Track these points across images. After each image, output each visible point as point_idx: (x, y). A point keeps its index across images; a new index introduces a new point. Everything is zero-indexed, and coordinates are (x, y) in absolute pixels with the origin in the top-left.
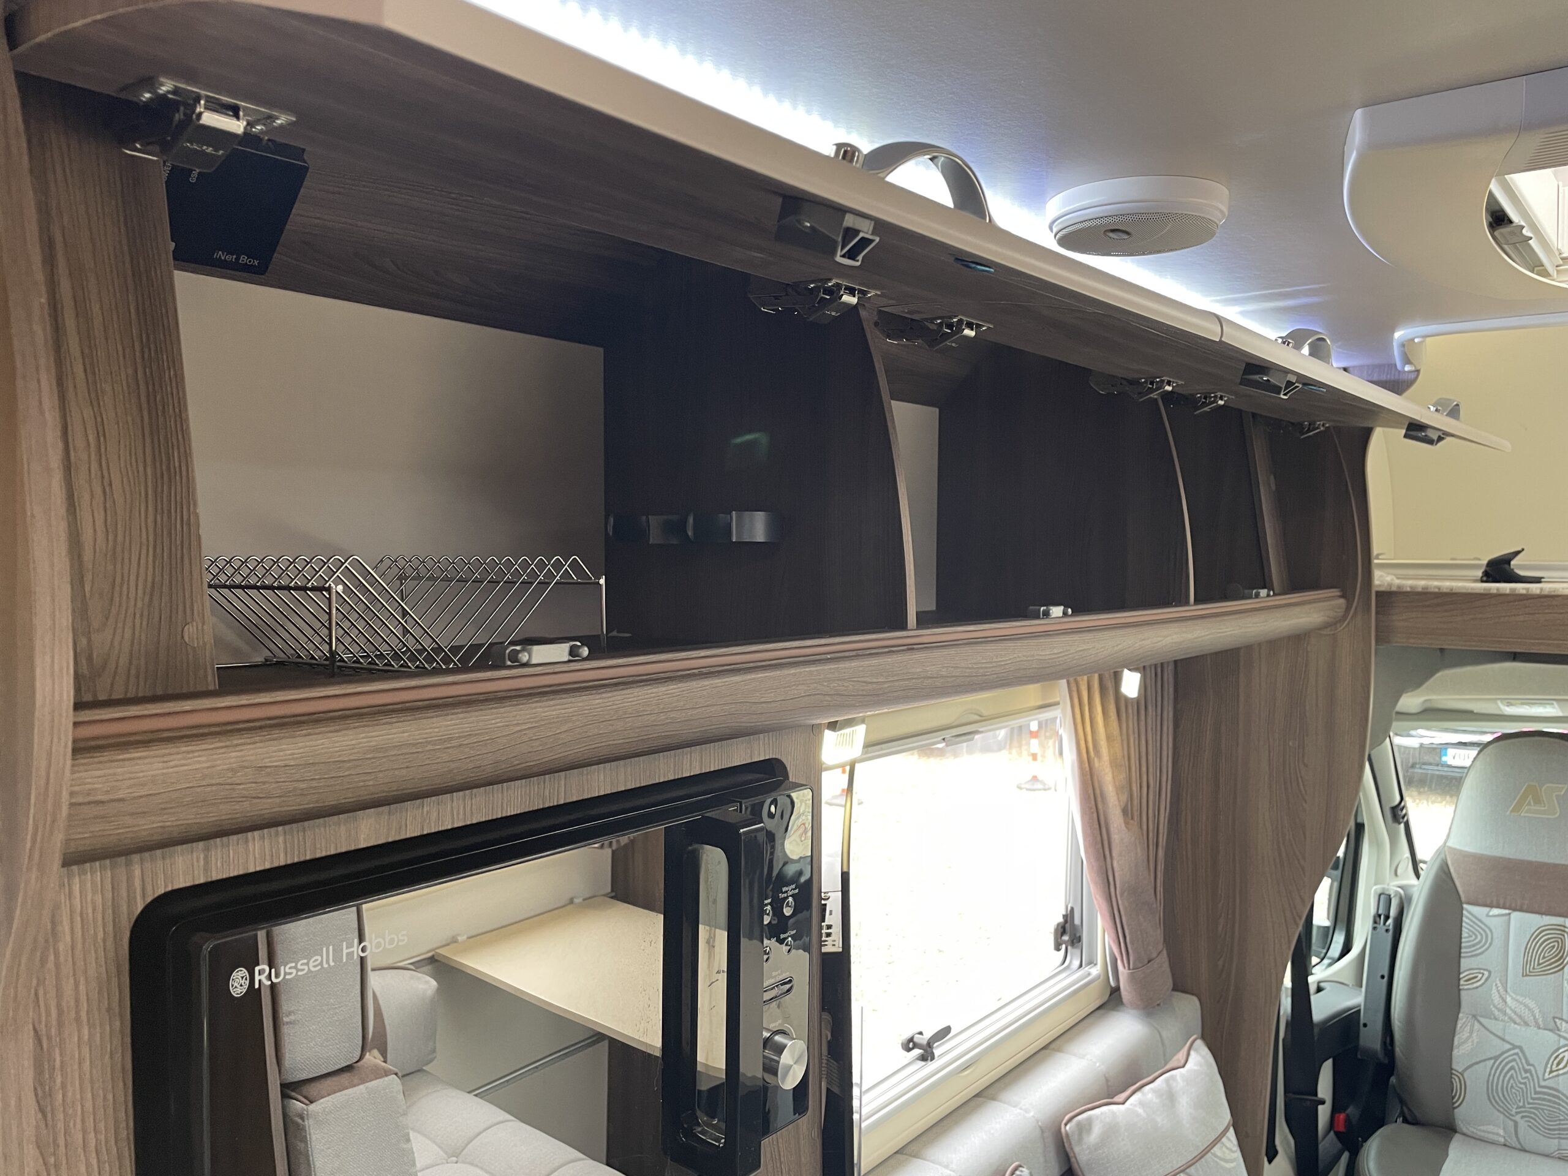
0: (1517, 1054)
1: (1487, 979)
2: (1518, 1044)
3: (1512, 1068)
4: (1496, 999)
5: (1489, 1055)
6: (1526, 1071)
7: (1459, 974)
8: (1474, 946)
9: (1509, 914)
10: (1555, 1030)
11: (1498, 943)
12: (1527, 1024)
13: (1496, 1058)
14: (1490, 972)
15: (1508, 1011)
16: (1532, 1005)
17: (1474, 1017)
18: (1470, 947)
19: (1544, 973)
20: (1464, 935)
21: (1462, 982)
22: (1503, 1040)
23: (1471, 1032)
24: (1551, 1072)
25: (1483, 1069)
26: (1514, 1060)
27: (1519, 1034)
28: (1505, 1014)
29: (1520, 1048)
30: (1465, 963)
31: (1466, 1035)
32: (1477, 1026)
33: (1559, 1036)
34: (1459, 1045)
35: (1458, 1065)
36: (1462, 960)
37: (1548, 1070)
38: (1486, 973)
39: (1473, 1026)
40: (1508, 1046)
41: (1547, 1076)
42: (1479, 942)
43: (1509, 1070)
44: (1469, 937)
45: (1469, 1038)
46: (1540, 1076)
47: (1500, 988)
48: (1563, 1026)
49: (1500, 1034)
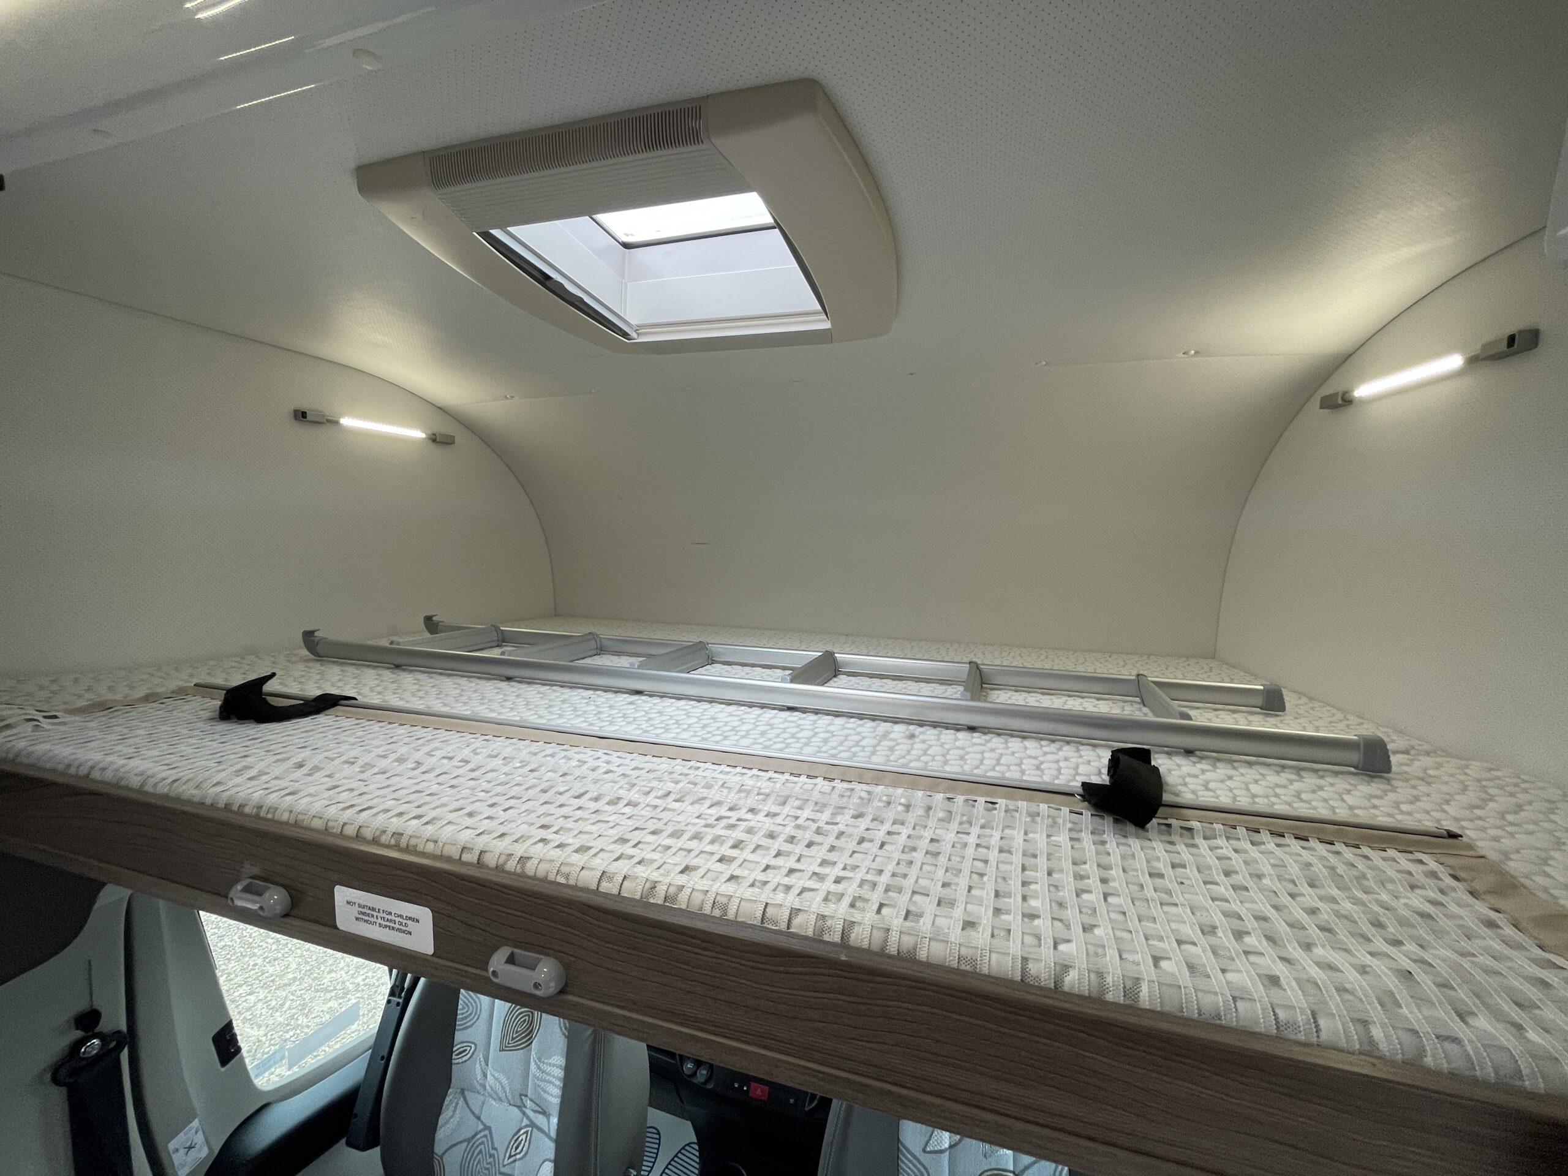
0: (486, 1136)
1: (473, 1054)
2: (488, 1123)
3: (481, 1151)
4: (479, 1074)
5: (465, 1136)
6: (491, 1156)
7: (453, 1047)
8: (466, 1019)
10: (521, 1107)
11: (483, 1016)
12: (500, 1100)
13: (468, 1140)
14: (476, 1045)
15: (487, 1087)
16: (504, 1081)
17: (461, 1091)
19: (515, 1048)
20: (460, 1007)
21: (454, 1057)
22: (479, 1118)
23: (455, 1110)
24: (510, 1156)
25: (458, 1153)
27: (492, 1113)
28: (484, 1087)
29: (489, 1128)
30: (459, 1036)
31: (450, 1112)
32: (460, 1101)
33: (524, 1113)
34: (443, 1126)
35: (439, 1149)
36: (456, 1035)
37: (508, 1155)
38: (473, 1046)
39: (457, 1104)
40: (480, 1126)
41: (506, 1162)
42: (471, 1014)
43: (478, 1154)
44: (464, 1008)
45: (452, 1117)
46: (501, 1162)
47: (483, 1064)
48: (528, 1103)
49: (477, 1112)
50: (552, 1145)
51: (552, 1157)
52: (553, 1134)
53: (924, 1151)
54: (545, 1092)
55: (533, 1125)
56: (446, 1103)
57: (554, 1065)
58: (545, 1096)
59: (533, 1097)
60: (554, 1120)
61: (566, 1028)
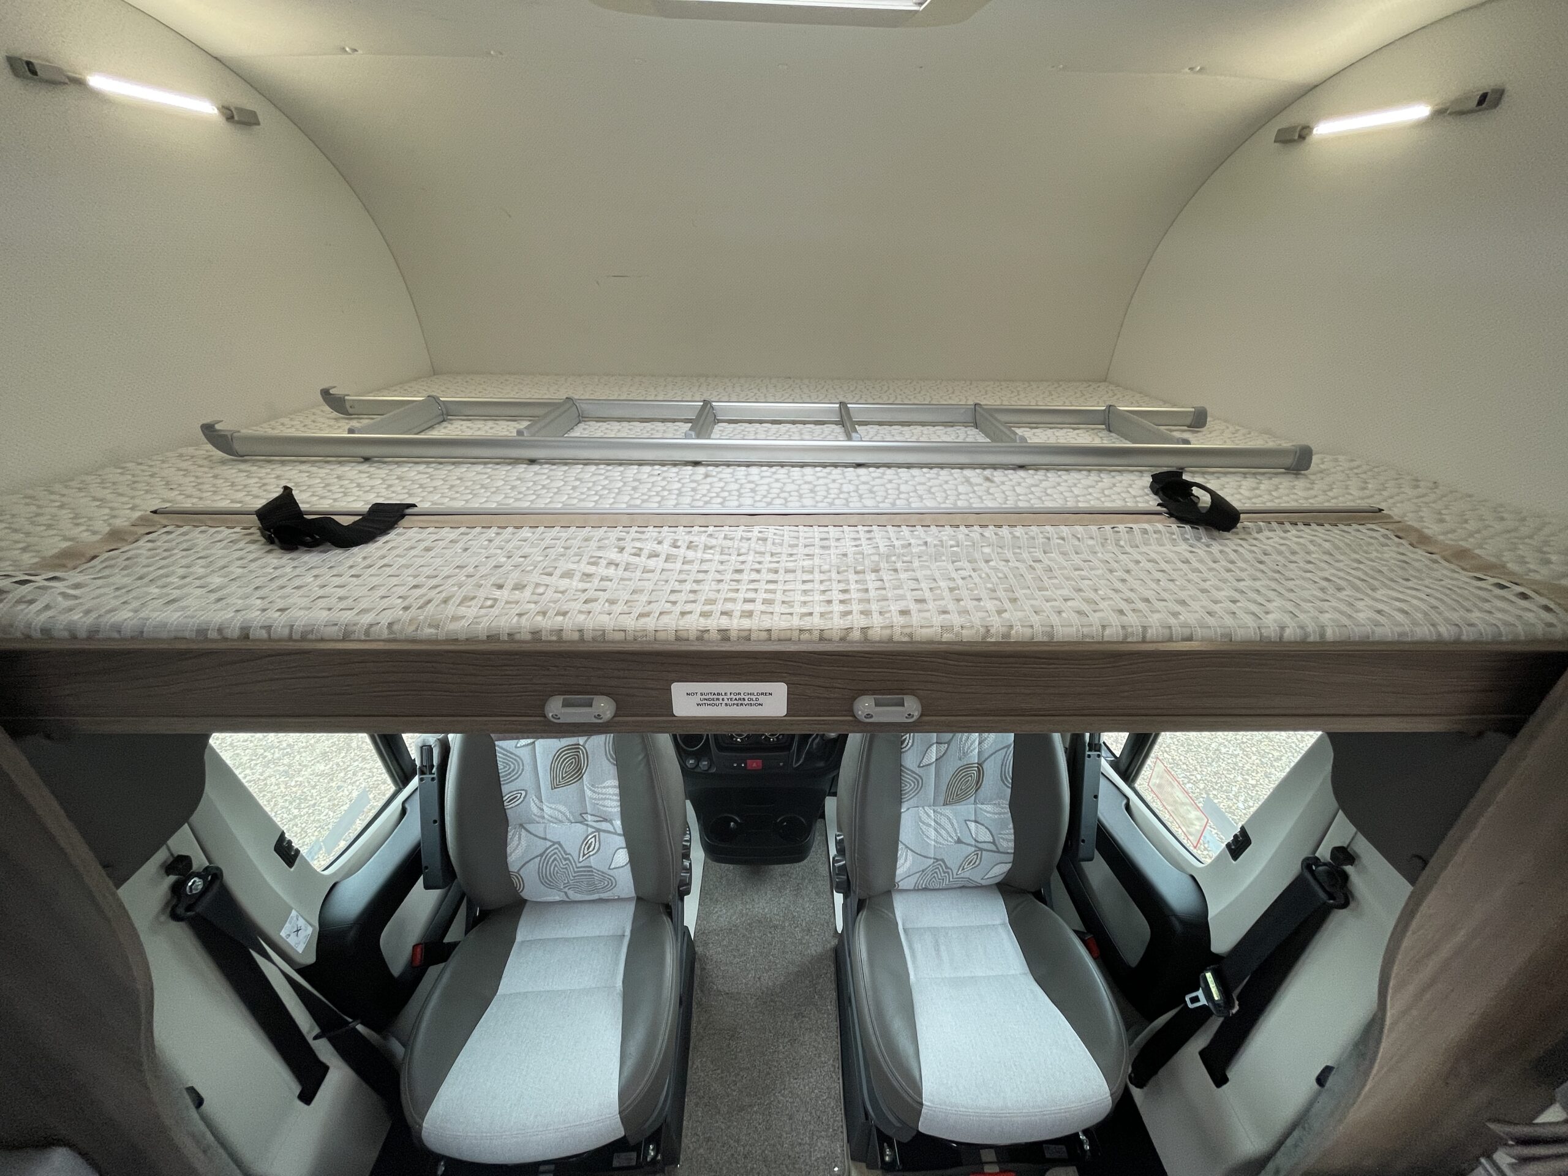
0: (557, 848)
1: (525, 798)
2: (556, 840)
3: (555, 859)
4: (535, 810)
5: (536, 854)
6: (565, 859)
7: (502, 797)
8: (510, 774)
9: (534, 742)
10: (583, 822)
11: (528, 768)
12: (561, 822)
13: (541, 855)
14: (526, 791)
15: (546, 816)
16: (563, 808)
17: (521, 826)
18: (507, 775)
19: (567, 784)
20: (500, 766)
21: (505, 804)
22: (545, 839)
23: (520, 838)
24: (584, 855)
25: (533, 866)
26: (555, 853)
27: (556, 832)
28: (543, 818)
29: (559, 843)
30: (505, 789)
31: (515, 842)
32: (523, 832)
33: (587, 825)
34: (511, 853)
35: (513, 867)
36: (503, 787)
37: (582, 855)
38: (524, 793)
39: (520, 835)
40: (549, 844)
41: (581, 859)
42: (513, 770)
43: (553, 861)
44: (505, 767)
45: (518, 844)
46: (576, 861)
47: (537, 801)
48: (589, 818)
49: (542, 835)
50: (622, 839)
51: (624, 845)
52: (620, 830)
53: (919, 767)
54: (604, 806)
55: (598, 830)
56: (509, 837)
57: (608, 787)
58: (605, 809)
59: (593, 813)
60: (618, 823)
61: (613, 758)
